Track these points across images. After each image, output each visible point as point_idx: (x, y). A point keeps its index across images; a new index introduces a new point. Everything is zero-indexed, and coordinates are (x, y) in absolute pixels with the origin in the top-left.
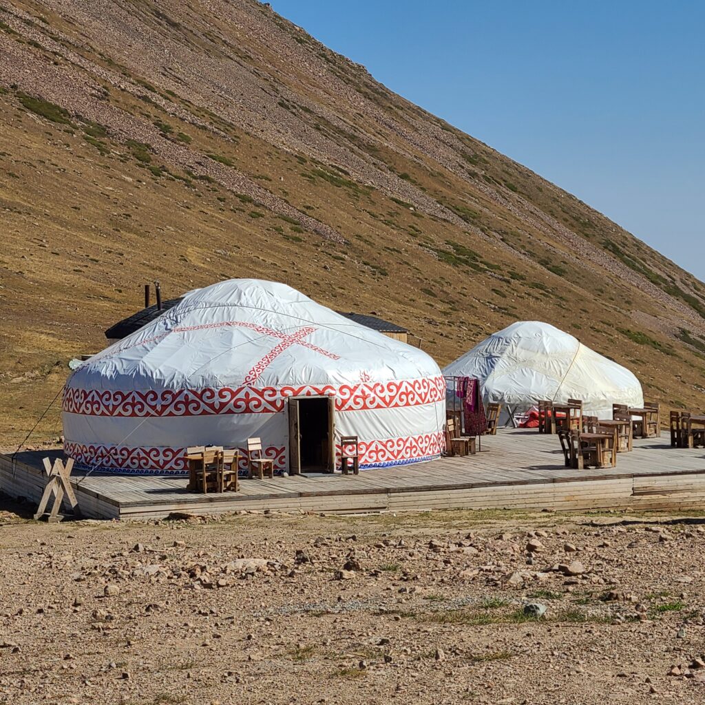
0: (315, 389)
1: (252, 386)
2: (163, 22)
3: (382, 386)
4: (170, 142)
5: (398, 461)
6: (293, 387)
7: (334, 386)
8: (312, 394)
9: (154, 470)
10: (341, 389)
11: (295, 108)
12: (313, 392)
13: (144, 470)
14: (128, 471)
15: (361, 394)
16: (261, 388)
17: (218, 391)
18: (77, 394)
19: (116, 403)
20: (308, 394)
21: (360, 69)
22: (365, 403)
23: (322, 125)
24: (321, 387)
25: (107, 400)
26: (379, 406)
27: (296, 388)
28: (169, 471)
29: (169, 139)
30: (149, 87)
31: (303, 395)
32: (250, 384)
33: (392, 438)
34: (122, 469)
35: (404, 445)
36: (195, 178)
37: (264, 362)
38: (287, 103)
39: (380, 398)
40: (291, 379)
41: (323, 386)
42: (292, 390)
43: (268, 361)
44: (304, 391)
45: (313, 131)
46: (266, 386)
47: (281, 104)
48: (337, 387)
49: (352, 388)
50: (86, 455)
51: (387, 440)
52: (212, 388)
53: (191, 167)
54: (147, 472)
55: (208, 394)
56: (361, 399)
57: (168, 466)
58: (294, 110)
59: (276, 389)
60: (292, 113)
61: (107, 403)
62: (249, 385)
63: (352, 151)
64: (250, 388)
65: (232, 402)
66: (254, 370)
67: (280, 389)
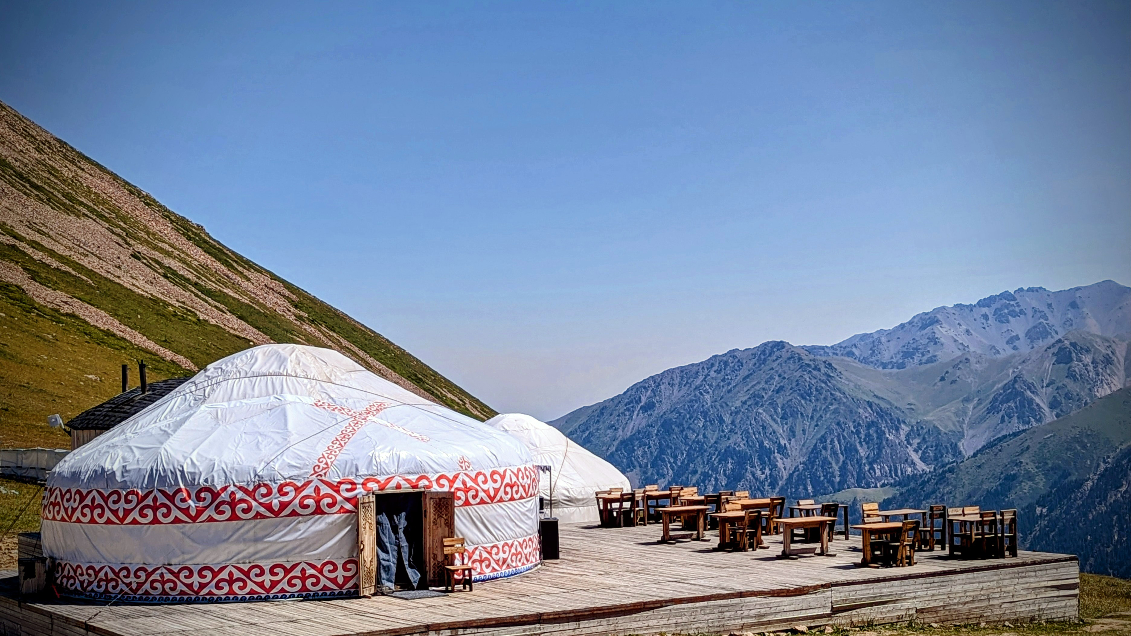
0: (406, 480)
1: (323, 478)
2: (28, 185)
3: (484, 475)
4: (38, 284)
5: (503, 572)
6: (379, 478)
7: (430, 476)
8: (402, 486)
9: (185, 597)
10: (438, 480)
11: (146, 259)
12: (405, 485)
13: (171, 597)
14: (147, 599)
15: (461, 486)
16: (335, 480)
17: (277, 486)
18: (68, 496)
19: (128, 507)
20: (398, 487)
21: (200, 227)
22: (467, 499)
23: (169, 274)
24: (413, 478)
25: (115, 502)
26: (482, 502)
27: (382, 479)
28: (208, 597)
29: (36, 282)
30: (16, 237)
31: (392, 488)
32: (321, 475)
33: (497, 543)
34: (138, 597)
35: (510, 551)
36: (63, 315)
37: (335, 446)
38: (138, 255)
39: (484, 491)
40: (375, 468)
41: (416, 477)
42: (378, 482)
43: (340, 444)
44: (393, 483)
45: (162, 278)
46: (342, 478)
47: (134, 256)
48: (433, 477)
49: (451, 478)
50: (81, 578)
51: (492, 545)
52: (269, 482)
53: (59, 306)
54: (174, 599)
55: (264, 490)
56: (462, 493)
57: (205, 591)
58: (145, 261)
59: (356, 481)
60: (143, 263)
61: (114, 507)
62: (319, 477)
63: (196, 295)
64: (322, 481)
65: (297, 501)
66: (324, 457)
67: (361, 481)
